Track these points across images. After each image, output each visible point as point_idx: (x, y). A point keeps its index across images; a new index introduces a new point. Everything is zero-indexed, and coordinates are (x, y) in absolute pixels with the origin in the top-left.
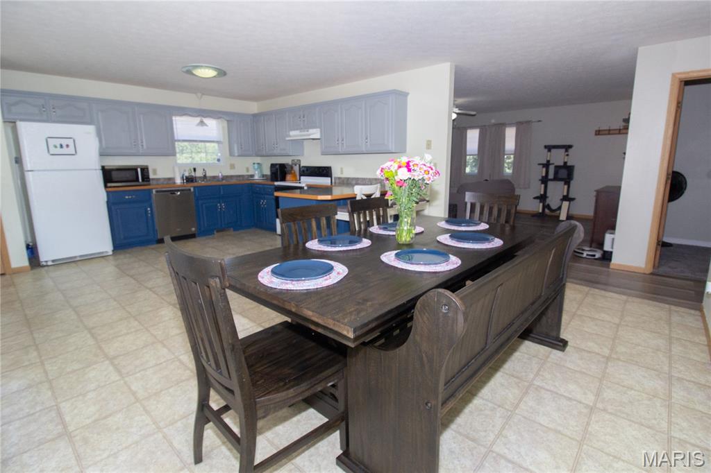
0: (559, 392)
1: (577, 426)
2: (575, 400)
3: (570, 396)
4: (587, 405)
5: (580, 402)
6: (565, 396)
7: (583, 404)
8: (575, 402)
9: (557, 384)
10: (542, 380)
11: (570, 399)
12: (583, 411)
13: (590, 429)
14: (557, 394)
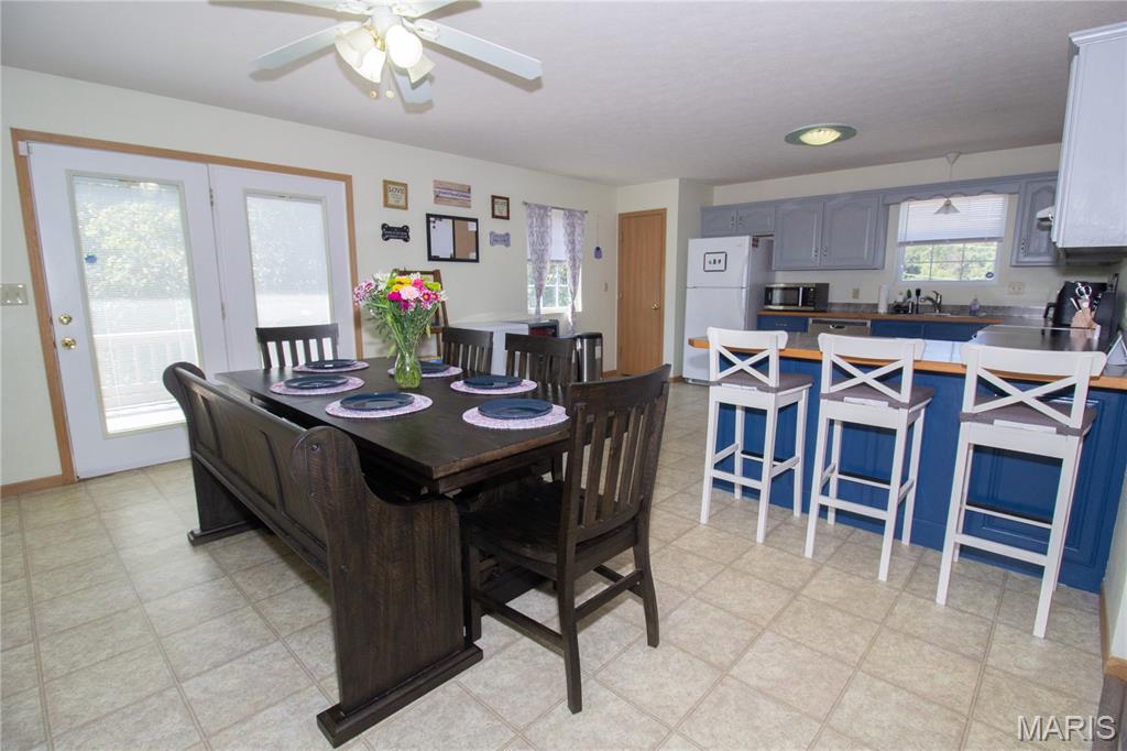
0: (237, 661)
1: (177, 648)
2: (209, 670)
3: (219, 669)
4: (188, 679)
5: (199, 675)
6: (225, 663)
7: (194, 676)
8: (206, 668)
9: (254, 667)
10: (275, 654)
11: (216, 666)
12: (187, 668)
13: (161, 657)
14: (238, 657)
